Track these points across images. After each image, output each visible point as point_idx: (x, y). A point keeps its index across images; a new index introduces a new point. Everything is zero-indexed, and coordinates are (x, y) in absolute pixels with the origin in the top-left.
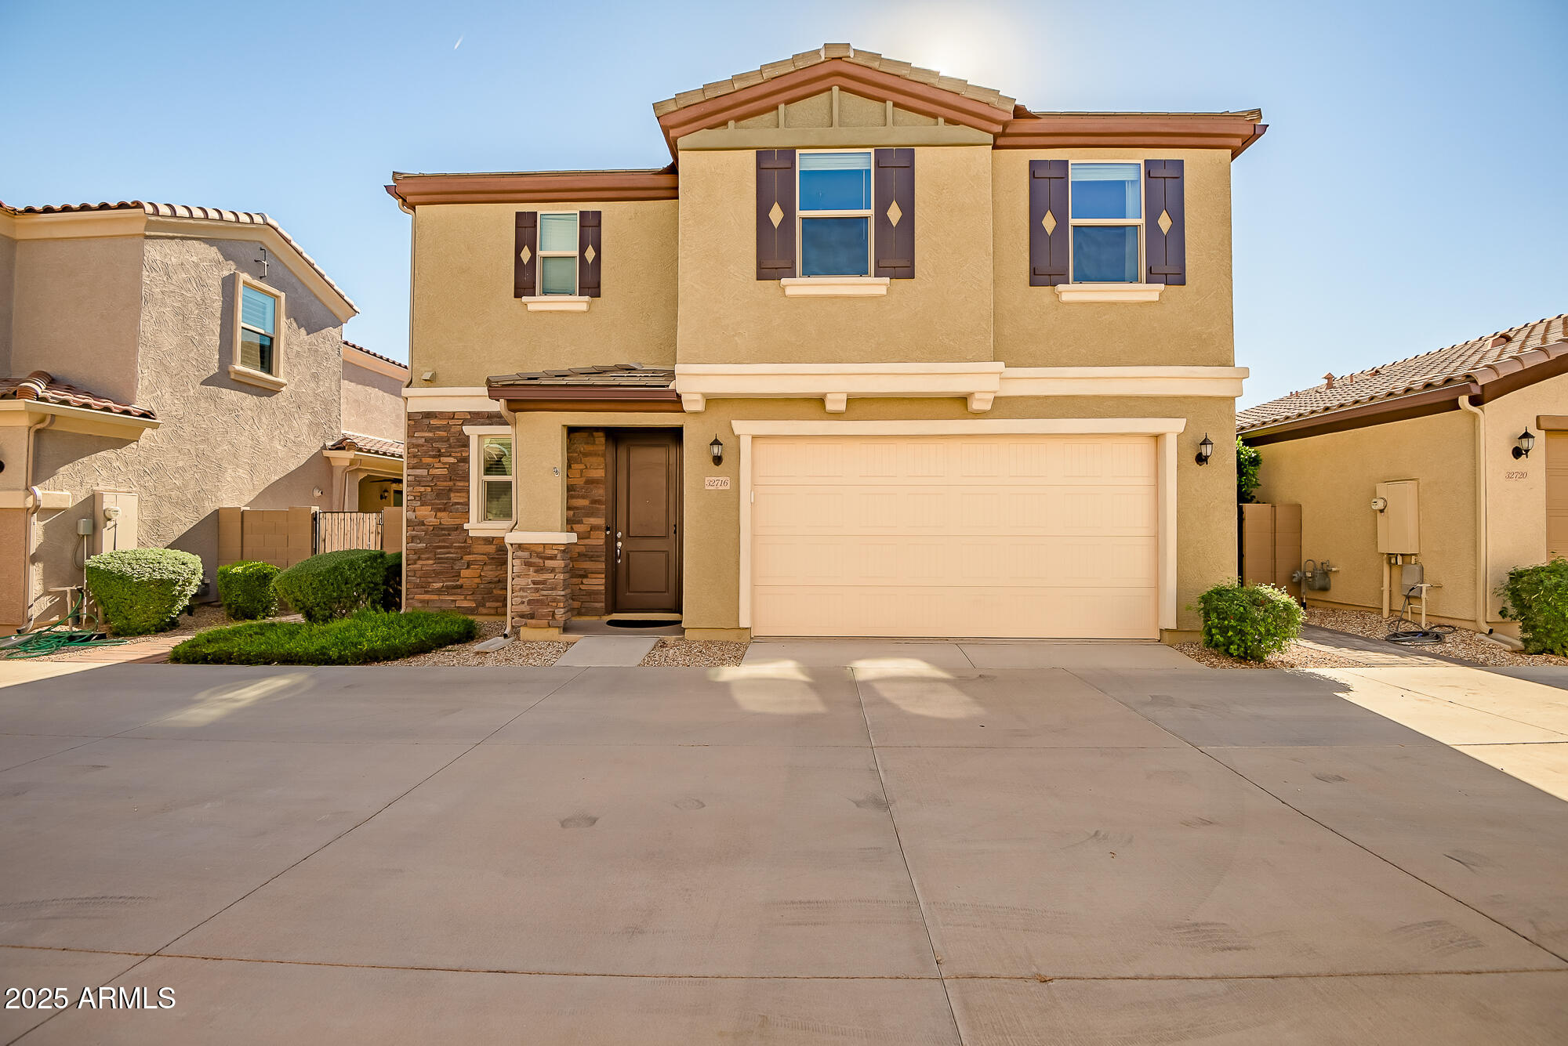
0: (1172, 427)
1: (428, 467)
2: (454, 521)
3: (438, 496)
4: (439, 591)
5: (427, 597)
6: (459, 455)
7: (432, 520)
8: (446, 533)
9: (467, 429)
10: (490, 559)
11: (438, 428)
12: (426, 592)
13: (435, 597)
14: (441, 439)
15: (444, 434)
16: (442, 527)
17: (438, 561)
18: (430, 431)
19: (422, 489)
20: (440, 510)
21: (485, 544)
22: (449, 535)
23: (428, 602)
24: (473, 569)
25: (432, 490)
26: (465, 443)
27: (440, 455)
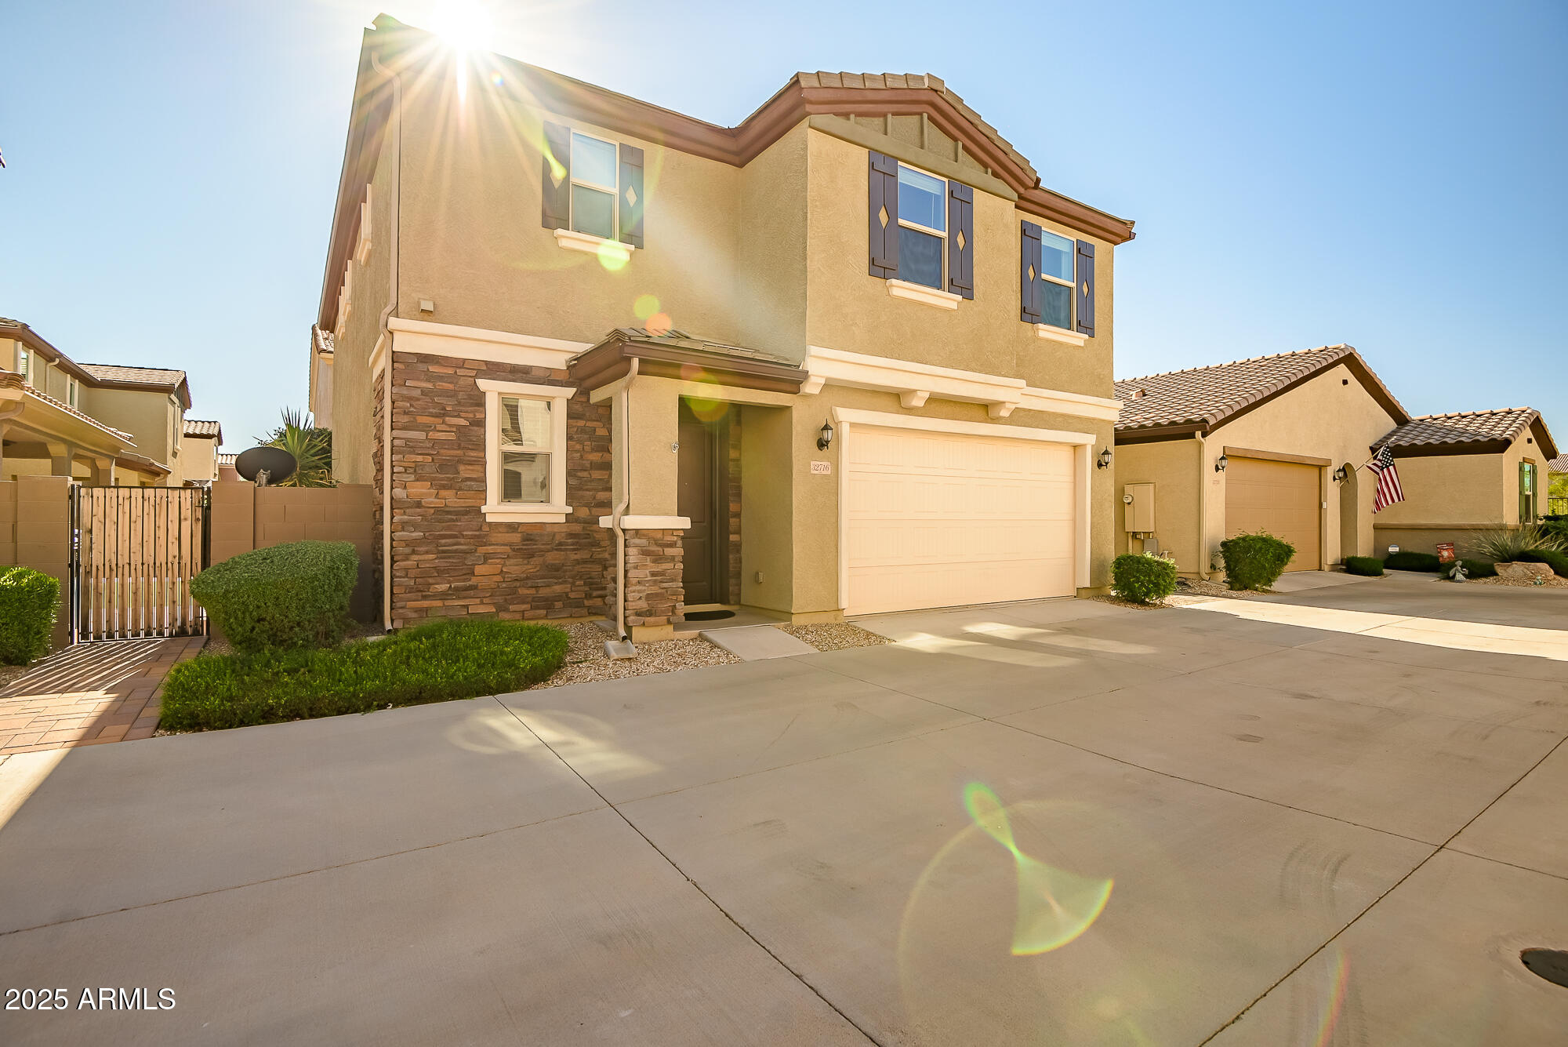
0: (1090, 440)
1: (426, 428)
2: (465, 502)
3: (443, 467)
4: (443, 596)
5: (425, 604)
6: (471, 415)
7: (431, 500)
8: (454, 517)
9: (483, 384)
10: (514, 550)
11: (441, 378)
12: (425, 598)
13: (439, 603)
14: (444, 393)
15: (451, 386)
16: (447, 509)
17: (443, 554)
18: (428, 380)
19: (420, 458)
20: (444, 487)
21: (507, 532)
22: (457, 520)
23: (427, 610)
24: (491, 564)
25: (433, 459)
26: (479, 400)
27: (443, 414)
